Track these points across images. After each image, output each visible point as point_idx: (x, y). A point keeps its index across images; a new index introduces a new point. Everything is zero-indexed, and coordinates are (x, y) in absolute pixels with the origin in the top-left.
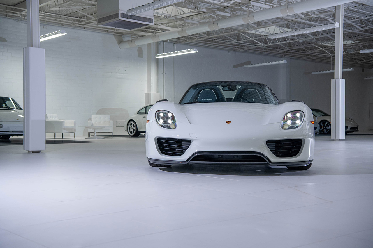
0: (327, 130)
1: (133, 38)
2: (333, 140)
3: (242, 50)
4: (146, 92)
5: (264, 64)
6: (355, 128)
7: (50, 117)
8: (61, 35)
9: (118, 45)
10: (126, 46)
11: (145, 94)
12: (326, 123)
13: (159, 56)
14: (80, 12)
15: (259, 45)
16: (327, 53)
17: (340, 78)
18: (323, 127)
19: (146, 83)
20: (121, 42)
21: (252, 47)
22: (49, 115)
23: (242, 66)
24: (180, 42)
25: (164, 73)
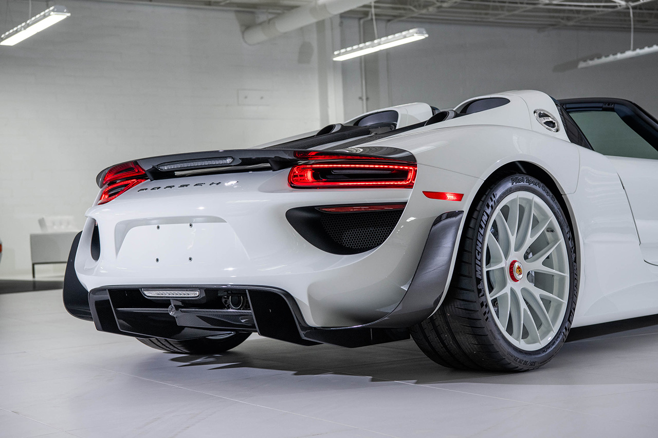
1: (271, 16)
3: (571, 23)
5: (629, 54)
7: (54, 224)
9: (241, 37)
10: (258, 36)
13: (339, 55)
15: (616, 7)
20: (247, 27)
21: (598, 11)
22: (48, 220)
23: (574, 64)
24: (400, 16)
25: (364, 98)
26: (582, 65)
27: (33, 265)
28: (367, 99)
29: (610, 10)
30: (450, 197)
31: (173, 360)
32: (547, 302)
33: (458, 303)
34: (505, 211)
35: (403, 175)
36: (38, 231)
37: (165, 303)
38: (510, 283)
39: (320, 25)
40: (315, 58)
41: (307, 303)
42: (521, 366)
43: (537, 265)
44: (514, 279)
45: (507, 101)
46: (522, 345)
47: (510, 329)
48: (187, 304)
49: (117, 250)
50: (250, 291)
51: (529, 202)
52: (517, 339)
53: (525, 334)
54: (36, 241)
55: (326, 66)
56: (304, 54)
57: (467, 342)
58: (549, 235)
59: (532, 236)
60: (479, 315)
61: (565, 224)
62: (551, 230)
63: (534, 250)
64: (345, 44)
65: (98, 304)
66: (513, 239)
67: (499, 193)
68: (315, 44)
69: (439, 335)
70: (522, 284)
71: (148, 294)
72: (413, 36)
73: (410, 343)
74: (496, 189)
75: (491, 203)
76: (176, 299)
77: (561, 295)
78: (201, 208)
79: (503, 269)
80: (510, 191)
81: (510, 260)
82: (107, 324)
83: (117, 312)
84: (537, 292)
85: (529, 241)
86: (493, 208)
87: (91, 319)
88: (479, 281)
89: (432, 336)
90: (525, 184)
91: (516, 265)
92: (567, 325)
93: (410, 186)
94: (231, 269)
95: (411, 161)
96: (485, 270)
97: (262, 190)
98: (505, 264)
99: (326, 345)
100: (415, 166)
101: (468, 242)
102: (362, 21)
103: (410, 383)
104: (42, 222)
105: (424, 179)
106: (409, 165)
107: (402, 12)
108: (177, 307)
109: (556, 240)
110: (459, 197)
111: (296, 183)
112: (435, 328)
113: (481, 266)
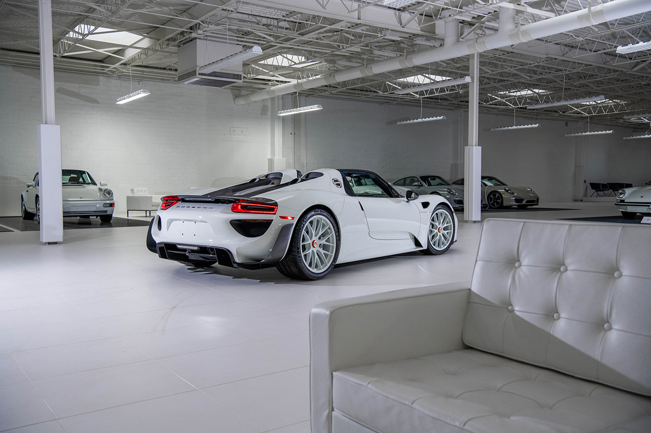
0: (498, 203)
1: (248, 92)
2: (466, 222)
3: (394, 103)
4: (270, 158)
5: (420, 120)
6: (534, 201)
7: (138, 192)
8: (142, 95)
9: (233, 101)
10: (241, 102)
11: (269, 159)
12: (497, 195)
13: (280, 113)
14: (174, 65)
16: (510, 106)
17: (476, 145)
18: (494, 199)
19: (269, 146)
20: (236, 97)
22: (135, 190)
23: (396, 122)
24: (312, 94)
25: (293, 134)
26: (399, 123)
27: (128, 211)
28: (294, 134)
29: (412, 98)
30: (289, 218)
31: (188, 269)
32: (326, 255)
33: (291, 256)
34: (311, 223)
35: (273, 210)
36: (130, 195)
37: (185, 250)
38: (312, 248)
39: (273, 99)
40: (269, 113)
41: (236, 254)
42: (313, 279)
43: (323, 242)
44: (314, 247)
45: (322, 174)
46: (315, 271)
47: (310, 265)
48: (193, 251)
49: (168, 229)
50: (216, 249)
51: (321, 219)
52: (313, 269)
53: (316, 267)
54: (130, 200)
55: (274, 118)
56: (264, 111)
57: (294, 269)
58: (329, 230)
59: (322, 231)
60: (298, 260)
61: (335, 226)
62: (330, 229)
63: (323, 235)
64: (284, 108)
65: (160, 248)
66: (314, 233)
67: (308, 216)
68: (269, 106)
69: (284, 266)
70: (316, 249)
71: (179, 246)
72: (315, 108)
73: (275, 268)
74: (307, 215)
75: (305, 220)
76: (189, 249)
77: (332, 253)
78: (200, 217)
79: (309, 243)
80: (313, 215)
81: (312, 240)
82: (163, 255)
83: (167, 252)
84: (322, 252)
85: (321, 233)
86: (306, 222)
87: (157, 253)
88: (298, 248)
89: (282, 267)
90: (319, 212)
91: (315, 241)
92: (333, 263)
93: (275, 214)
94: (211, 240)
95: (276, 204)
96: (301, 244)
97: (221, 212)
98: (310, 241)
99: (240, 268)
100: (277, 206)
101: (295, 234)
102: (293, 96)
103: (272, 283)
104: (132, 191)
105: (280, 211)
106: (275, 206)
107: (313, 93)
108: (189, 252)
109: (332, 232)
110: (293, 218)
111: (234, 210)
112: (283, 264)
113: (300, 243)
